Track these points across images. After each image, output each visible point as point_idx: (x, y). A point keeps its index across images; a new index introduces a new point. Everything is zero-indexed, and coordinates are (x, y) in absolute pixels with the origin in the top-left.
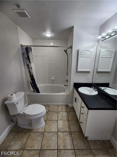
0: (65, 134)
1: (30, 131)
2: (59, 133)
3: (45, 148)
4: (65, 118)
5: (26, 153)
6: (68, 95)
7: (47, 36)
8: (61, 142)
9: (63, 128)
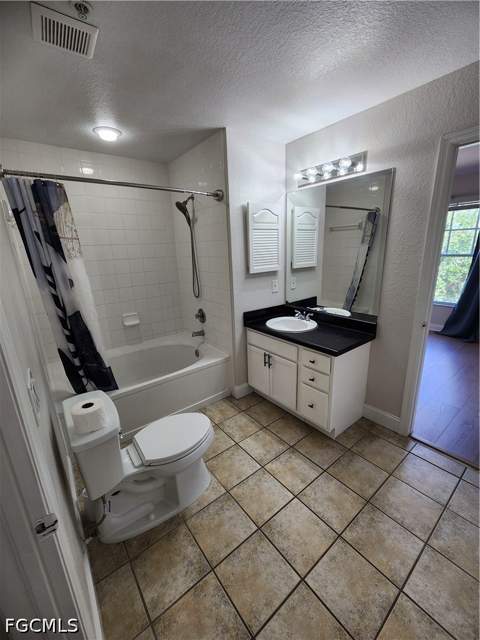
0: (283, 458)
1: (179, 520)
2: (268, 467)
3: (266, 518)
4: (253, 428)
5: (229, 568)
6: (227, 360)
7: (101, 140)
8: (288, 480)
9: (269, 452)
